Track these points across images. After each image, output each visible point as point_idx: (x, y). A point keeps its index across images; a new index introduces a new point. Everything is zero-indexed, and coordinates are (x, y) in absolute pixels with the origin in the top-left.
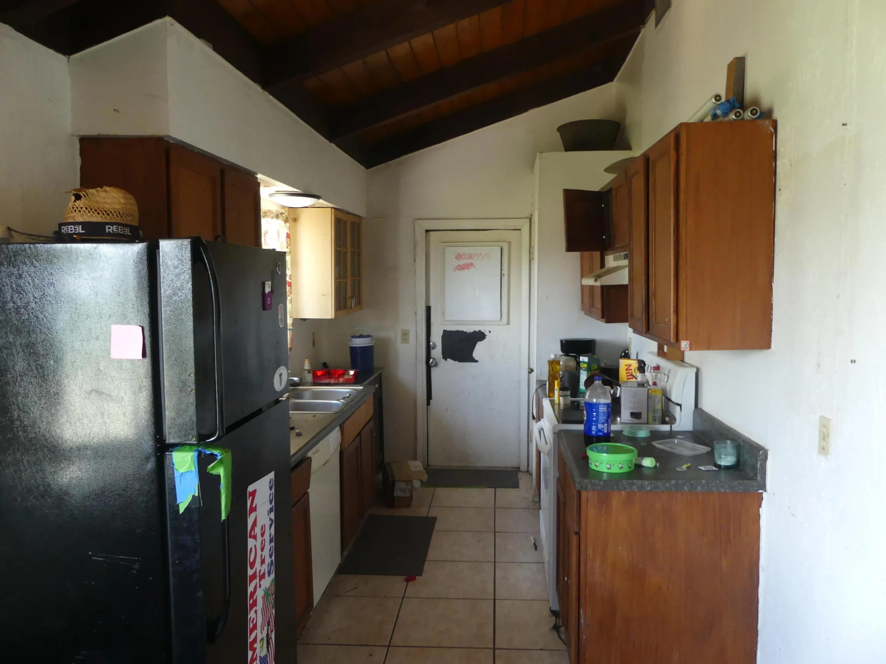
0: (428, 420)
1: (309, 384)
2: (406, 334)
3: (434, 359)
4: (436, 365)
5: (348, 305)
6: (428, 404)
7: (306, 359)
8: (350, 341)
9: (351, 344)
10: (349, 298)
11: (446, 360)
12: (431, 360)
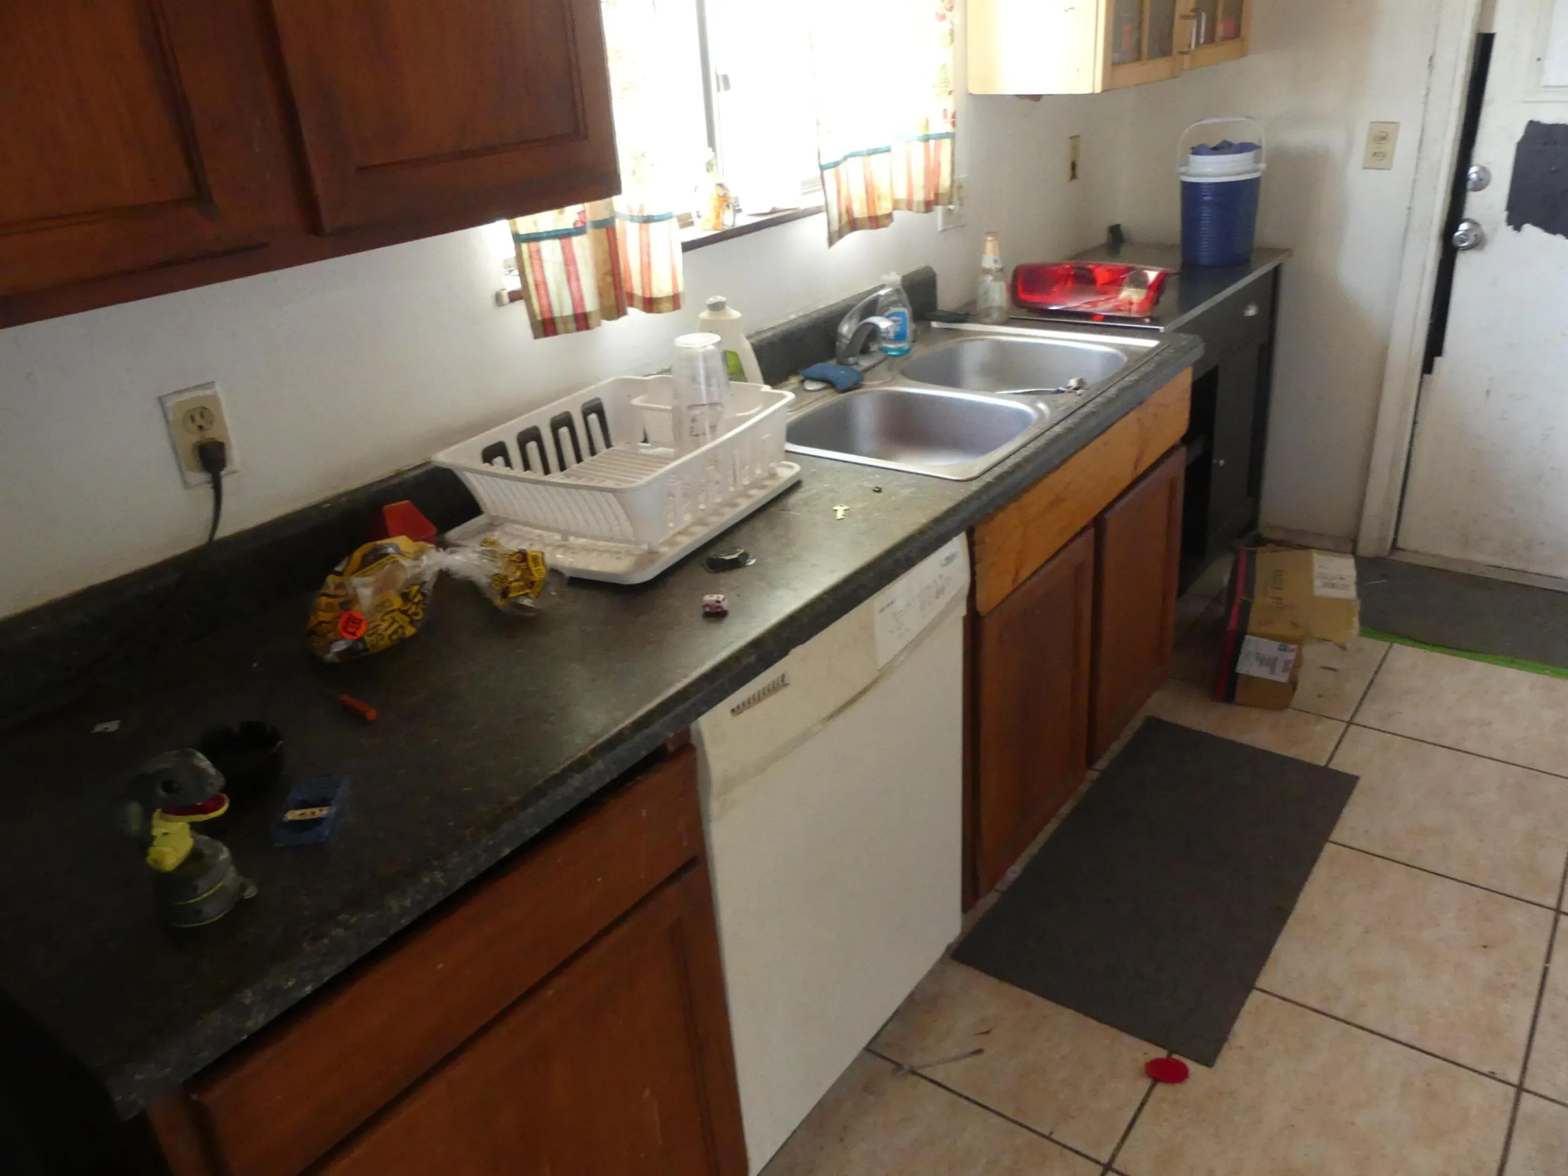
0: (1419, 419)
1: (995, 315)
2: (1384, 138)
3: (1474, 224)
4: (1478, 243)
5: (1177, 45)
6: (1428, 367)
7: (989, 233)
8: (1187, 163)
9: (1183, 174)
10: (1185, 17)
11: (1518, 228)
12: (1463, 227)
